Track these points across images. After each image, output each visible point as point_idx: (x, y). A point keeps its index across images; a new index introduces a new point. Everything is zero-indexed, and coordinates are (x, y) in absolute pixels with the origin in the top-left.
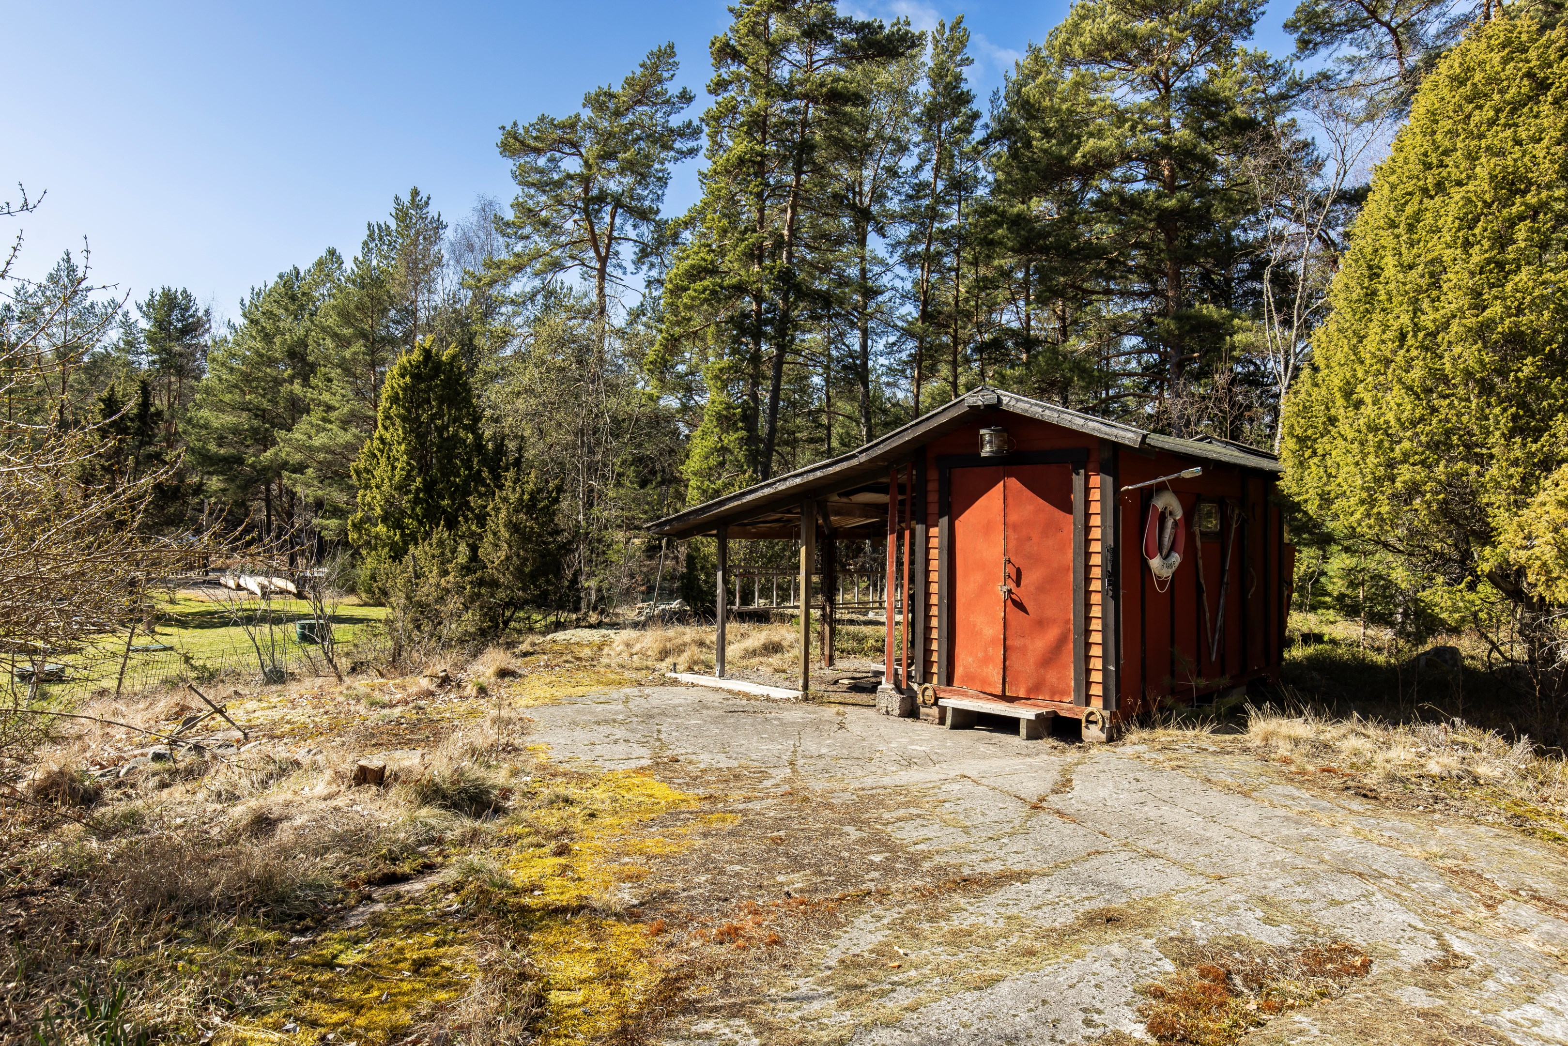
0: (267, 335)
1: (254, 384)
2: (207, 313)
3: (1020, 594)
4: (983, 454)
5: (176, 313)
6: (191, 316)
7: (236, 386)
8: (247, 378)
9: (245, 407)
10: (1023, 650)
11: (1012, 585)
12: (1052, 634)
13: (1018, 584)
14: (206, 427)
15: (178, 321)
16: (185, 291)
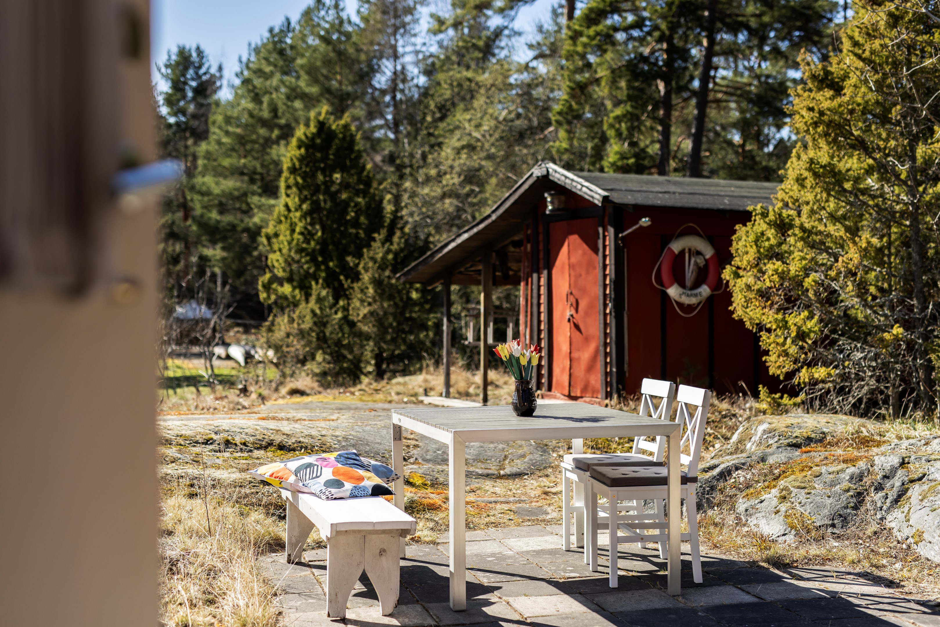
0: (257, 95)
1: (248, 147)
2: (220, 69)
3: (578, 318)
4: (547, 212)
5: (191, 73)
6: (205, 74)
7: (233, 149)
8: (242, 140)
9: (240, 172)
10: (579, 359)
11: (573, 312)
12: (592, 347)
13: (577, 310)
14: (207, 193)
15: (193, 79)
16: (198, 48)
